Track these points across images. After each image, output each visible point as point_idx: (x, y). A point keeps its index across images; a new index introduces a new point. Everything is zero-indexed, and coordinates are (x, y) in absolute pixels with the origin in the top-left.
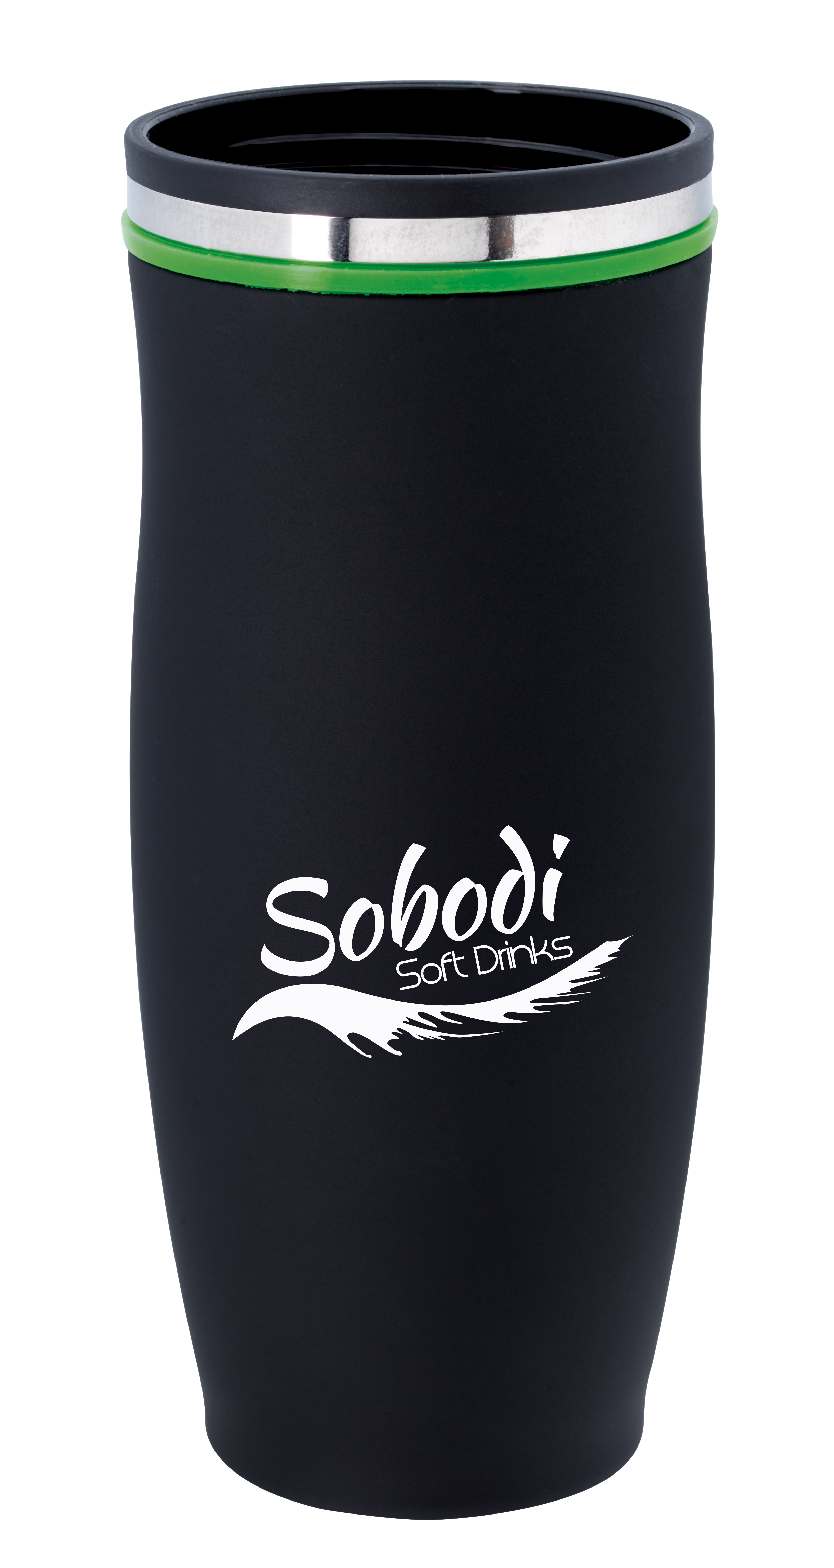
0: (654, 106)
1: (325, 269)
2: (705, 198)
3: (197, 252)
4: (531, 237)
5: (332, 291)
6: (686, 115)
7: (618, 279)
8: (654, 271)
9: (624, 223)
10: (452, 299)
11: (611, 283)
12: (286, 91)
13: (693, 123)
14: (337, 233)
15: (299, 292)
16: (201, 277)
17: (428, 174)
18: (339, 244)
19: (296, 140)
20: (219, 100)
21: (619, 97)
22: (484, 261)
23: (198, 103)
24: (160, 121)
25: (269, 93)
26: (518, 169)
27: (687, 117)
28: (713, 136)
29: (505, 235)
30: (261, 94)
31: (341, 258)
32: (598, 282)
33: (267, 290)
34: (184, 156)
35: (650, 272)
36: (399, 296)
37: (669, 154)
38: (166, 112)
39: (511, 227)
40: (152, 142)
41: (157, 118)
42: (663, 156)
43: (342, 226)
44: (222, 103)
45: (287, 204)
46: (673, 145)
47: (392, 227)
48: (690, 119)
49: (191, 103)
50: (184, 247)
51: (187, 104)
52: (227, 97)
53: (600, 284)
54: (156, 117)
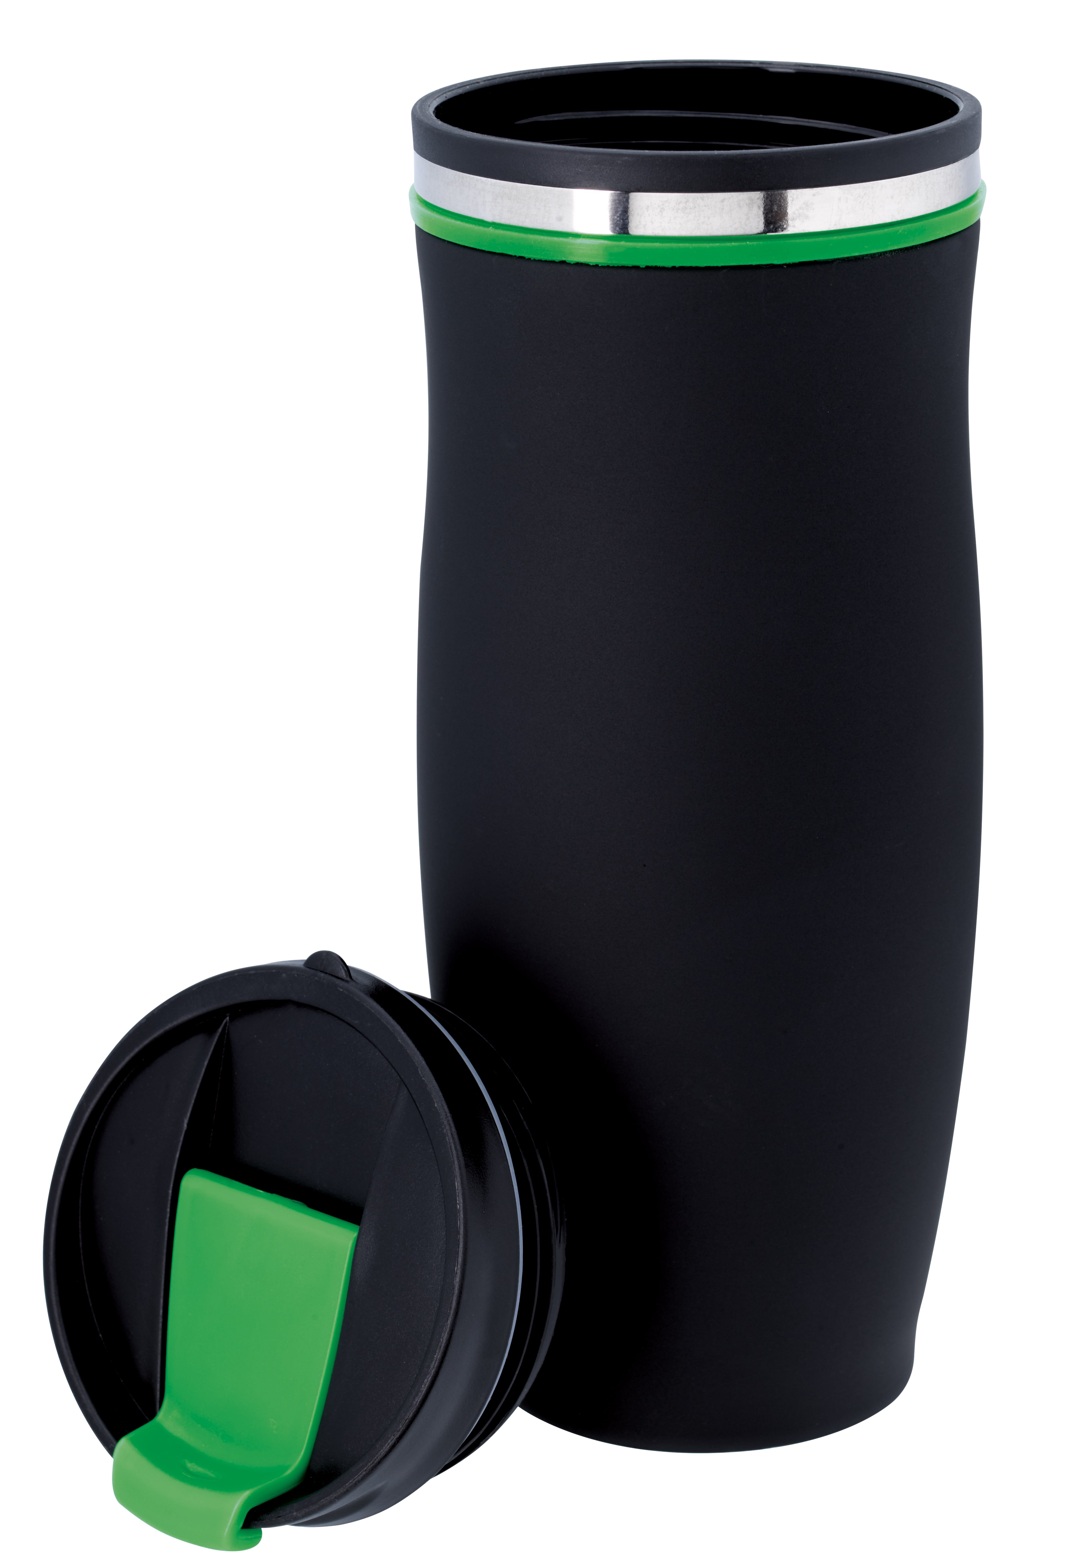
0: (925, 84)
1: (602, 241)
2: (973, 174)
3: (479, 225)
4: (801, 211)
5: (609, 262)
6: (956, 93)
7: (886, 252)
8: (922, 245)
9: (892, 197)
10: (725, 271)
11: (879, 256)
12: (571, 70)
13: (962, 101)
14: (613, 207)
15: (577, 264)
16: (484, 249)
17: (702, 150)
18: (616, 217)
19: (580, 117)
20: (505, 78)
21: (892, 76)
22: (756, 234)
23: (484, 81)
24: (447, 99)
25: (554, 72)
26: (792, 145)
27: (957, 96)
28: (981, 113)
29: (776, 209)
30: (546, 72)
31: (618, 231)
32: (867, 255)
33: (546, 261)
34: (467, 132)
35: (918, 245)
36: (674, 268)
37: (936, 131)
38: (453, 90)
39: (782, 201)
40: (438, 118)
41: (445, 95)
42: (930, 133)
43: (618, 200)
44: (508, 81)
45: (565, 179)
46: (941, 123)
47: (667, 201)
48: (959, 98)
49: (478, 81)
50: (467, 220)
51: (474, 82)
52: (513, 75)
53: (869, 257)
54: (443, 94)
